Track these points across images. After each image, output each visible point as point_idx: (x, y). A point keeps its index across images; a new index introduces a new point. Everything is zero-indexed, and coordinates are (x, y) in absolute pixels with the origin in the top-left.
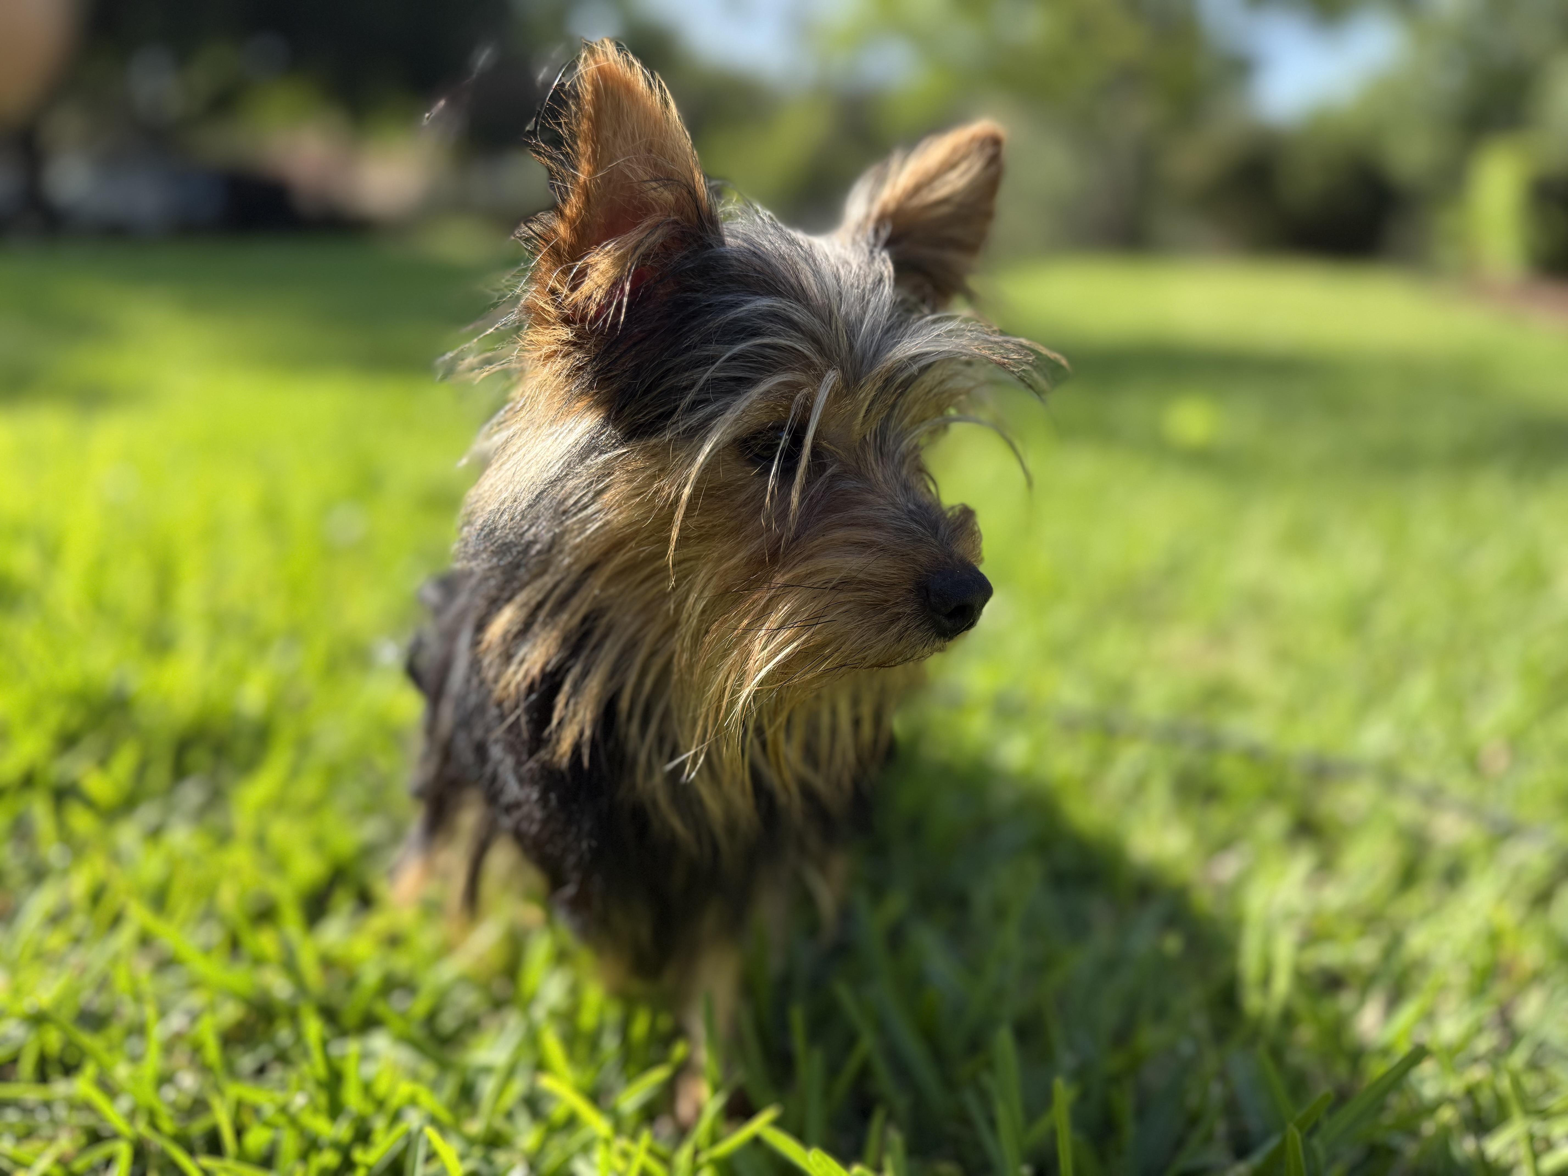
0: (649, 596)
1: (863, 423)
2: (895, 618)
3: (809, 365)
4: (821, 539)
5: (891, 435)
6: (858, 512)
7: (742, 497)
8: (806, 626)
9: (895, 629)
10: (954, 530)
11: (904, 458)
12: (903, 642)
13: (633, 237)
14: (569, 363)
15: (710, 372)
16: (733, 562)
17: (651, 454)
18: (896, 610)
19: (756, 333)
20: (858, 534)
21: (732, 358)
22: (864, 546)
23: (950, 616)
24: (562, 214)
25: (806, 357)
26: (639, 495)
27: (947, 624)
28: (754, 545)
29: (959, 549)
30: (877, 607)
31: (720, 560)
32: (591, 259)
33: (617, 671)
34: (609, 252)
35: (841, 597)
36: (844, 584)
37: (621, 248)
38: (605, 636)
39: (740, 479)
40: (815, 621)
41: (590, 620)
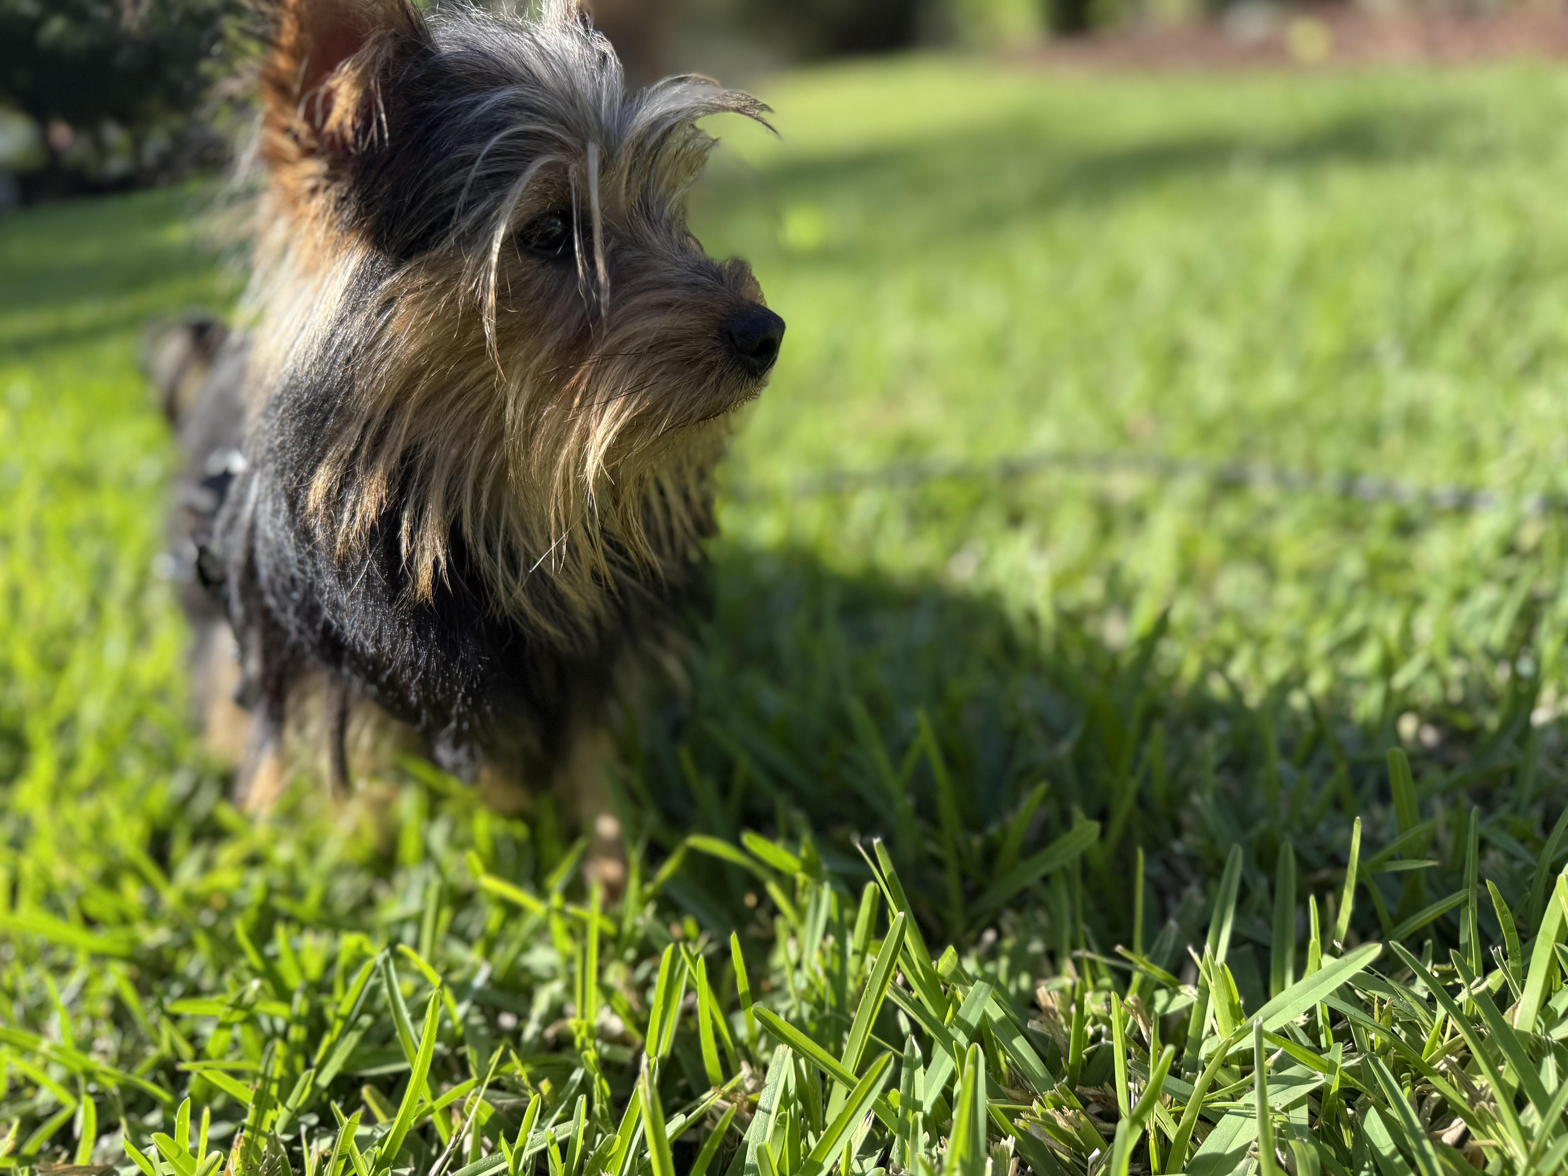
0: (461, 418)
1: (627, 194)
2: (712, 366)
3: (563, 147)
4: (623, 309)
5: (653, 202)
6: (647, 277)
7: (532, 292)
8: (631, 394)
9: (712, 378)
10: (737, 278)
11: (669, 222)
12: (722, 389)
13: (366, 53)
14: (333, 193)
15: (474, 172)
16: (542, 355)
17: (432, 269)
18: (708, 359)
19: (503, 126)
20: (655, 297)
21: (488, 156)
22: (665, 306)
23: (757, 354)
24: (278, 46)
25: (558, 139)
26: (429, 313)
27: (756, 362)
28: (559, 334)
29: (746, 294)
30: (690, 361)
31: (528, 358)
32: (332, 83)
33: (450, 498)
34: (347, 73)
35: (657, 359)
36: (658, 346)
37: (358, 66)
38: (429, 468)
39: (525, 274)
40: (639, 387)
41: (408, 457)
